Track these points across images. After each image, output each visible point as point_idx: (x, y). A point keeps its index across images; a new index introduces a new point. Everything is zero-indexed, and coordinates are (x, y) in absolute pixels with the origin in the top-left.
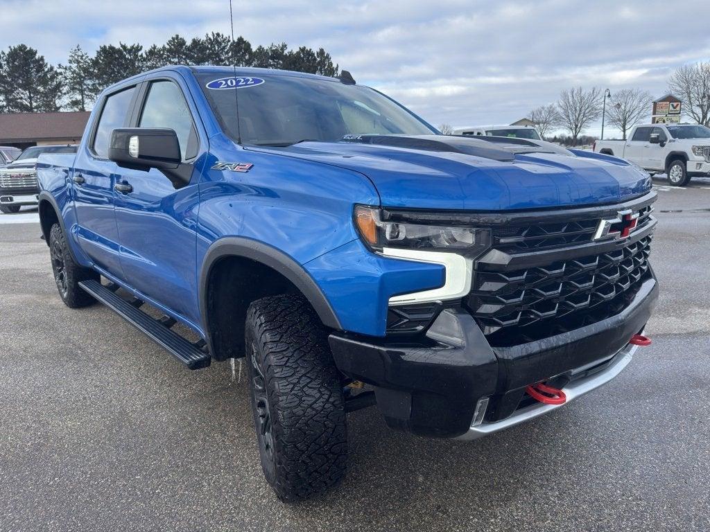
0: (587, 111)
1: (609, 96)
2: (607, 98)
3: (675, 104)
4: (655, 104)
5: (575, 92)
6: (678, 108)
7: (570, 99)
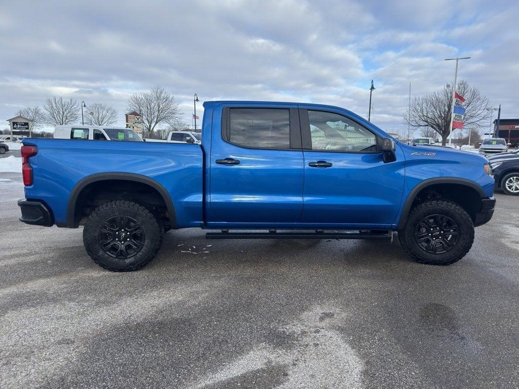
0: (68, 115)
1: (85, 106)
2: (83, 107)
3: (138, 117)
4: (127, 115)
5: (57, 100)
6: (140, 120)
7: (54, 105)
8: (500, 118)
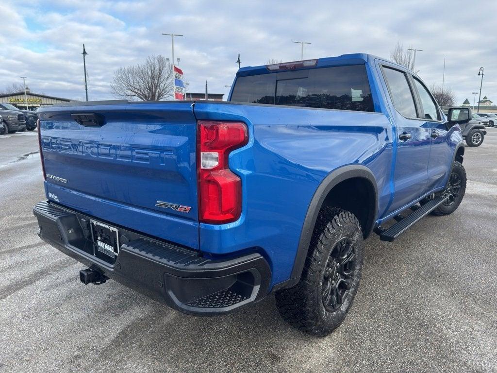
8: (208, 93)
